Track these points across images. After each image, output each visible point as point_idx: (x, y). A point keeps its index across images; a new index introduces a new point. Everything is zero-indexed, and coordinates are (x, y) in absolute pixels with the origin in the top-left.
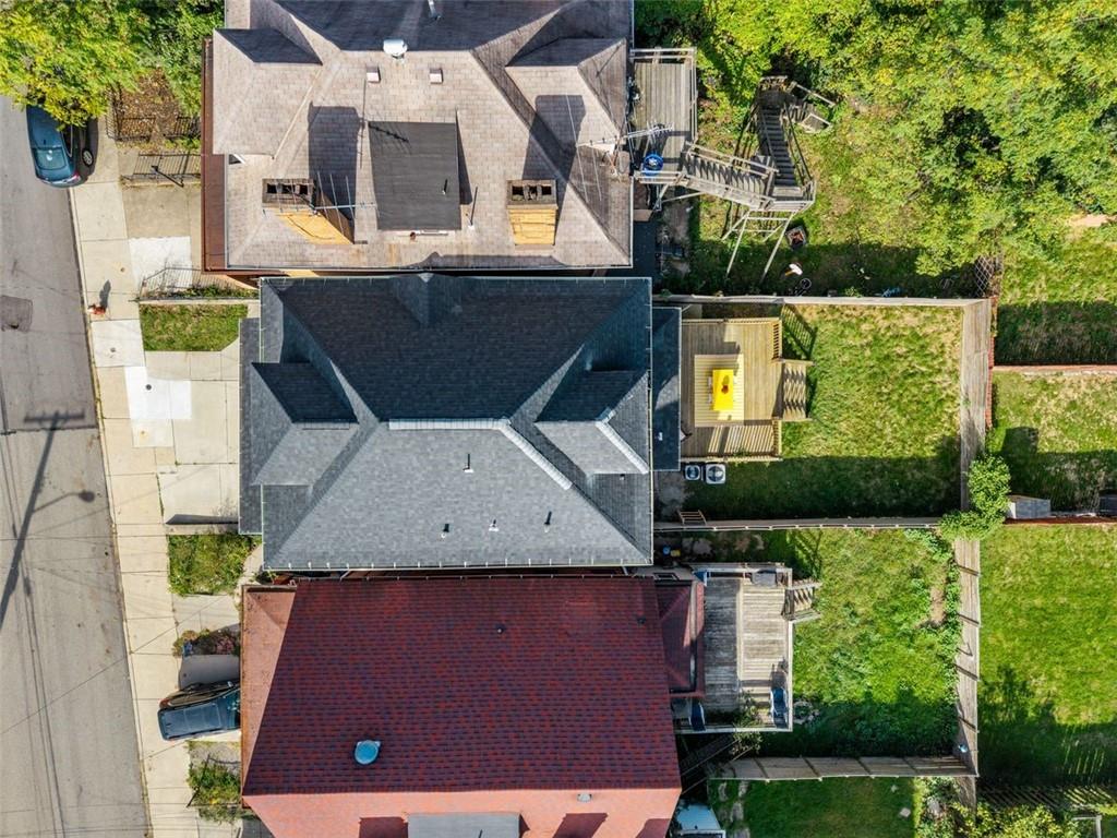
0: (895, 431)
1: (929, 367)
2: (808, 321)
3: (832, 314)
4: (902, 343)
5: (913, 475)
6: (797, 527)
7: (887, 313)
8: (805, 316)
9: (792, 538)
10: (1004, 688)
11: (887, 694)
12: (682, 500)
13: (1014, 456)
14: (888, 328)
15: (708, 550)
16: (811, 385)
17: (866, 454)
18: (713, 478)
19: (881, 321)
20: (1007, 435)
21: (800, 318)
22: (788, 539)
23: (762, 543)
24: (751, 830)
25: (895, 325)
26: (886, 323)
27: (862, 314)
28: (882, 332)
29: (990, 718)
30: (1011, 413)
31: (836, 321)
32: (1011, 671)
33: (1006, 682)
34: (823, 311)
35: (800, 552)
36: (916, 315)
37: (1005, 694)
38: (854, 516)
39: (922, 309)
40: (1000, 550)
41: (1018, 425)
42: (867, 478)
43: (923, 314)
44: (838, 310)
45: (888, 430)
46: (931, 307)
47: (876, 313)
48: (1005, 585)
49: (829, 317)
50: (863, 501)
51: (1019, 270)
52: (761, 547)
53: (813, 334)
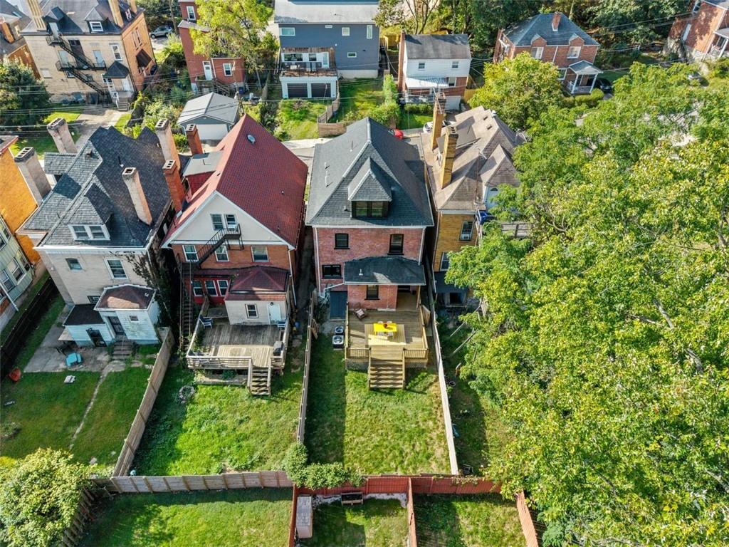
0: (362, 443)
1: (408, 465)
2: (430, 389)
3: (436, 402)
4: (422, 448)
5: (332, 455)
6: (304, 389)
7: (442, 437)
8: (433, 387)
9: (297, 386)
10: (160, 533)
11: (183, 443)
12: (323, 332)
13: (343, 533)
14: (431, 439)
15: (294, 346)
16: (390, 392)
17: (347, 425)
18: (336, 338)
19: (435, 434)
20: (358, 526)
21: (431, 384)
22: (296, 384)
23: (295, 371)
24: (123, 372)
25: (434, 443)
26: (435, 437)
27: (438, 420)
28: (429, 435)
29: (140, 522)
30: (377, 530)
31: (431, 405)
32: (172, 539)
33: (164, 534)
34: (437, 397)
35: (287, 391)
36: (442, 456)
37: (155, 534)
38: (306, 421)
39: (448, 460)
40: (271, 523)
41: (367, 536)
42: (331, 426)
43: (444, 460)
44: (439, 406)
45: (362, 439)
46: (450, 464)
47: (440, 429)
48: (242, 529)
49: (434, 401)
50: (316, 425)
51: (488, 528)
52: (293, 371)
53: (422, 393)
